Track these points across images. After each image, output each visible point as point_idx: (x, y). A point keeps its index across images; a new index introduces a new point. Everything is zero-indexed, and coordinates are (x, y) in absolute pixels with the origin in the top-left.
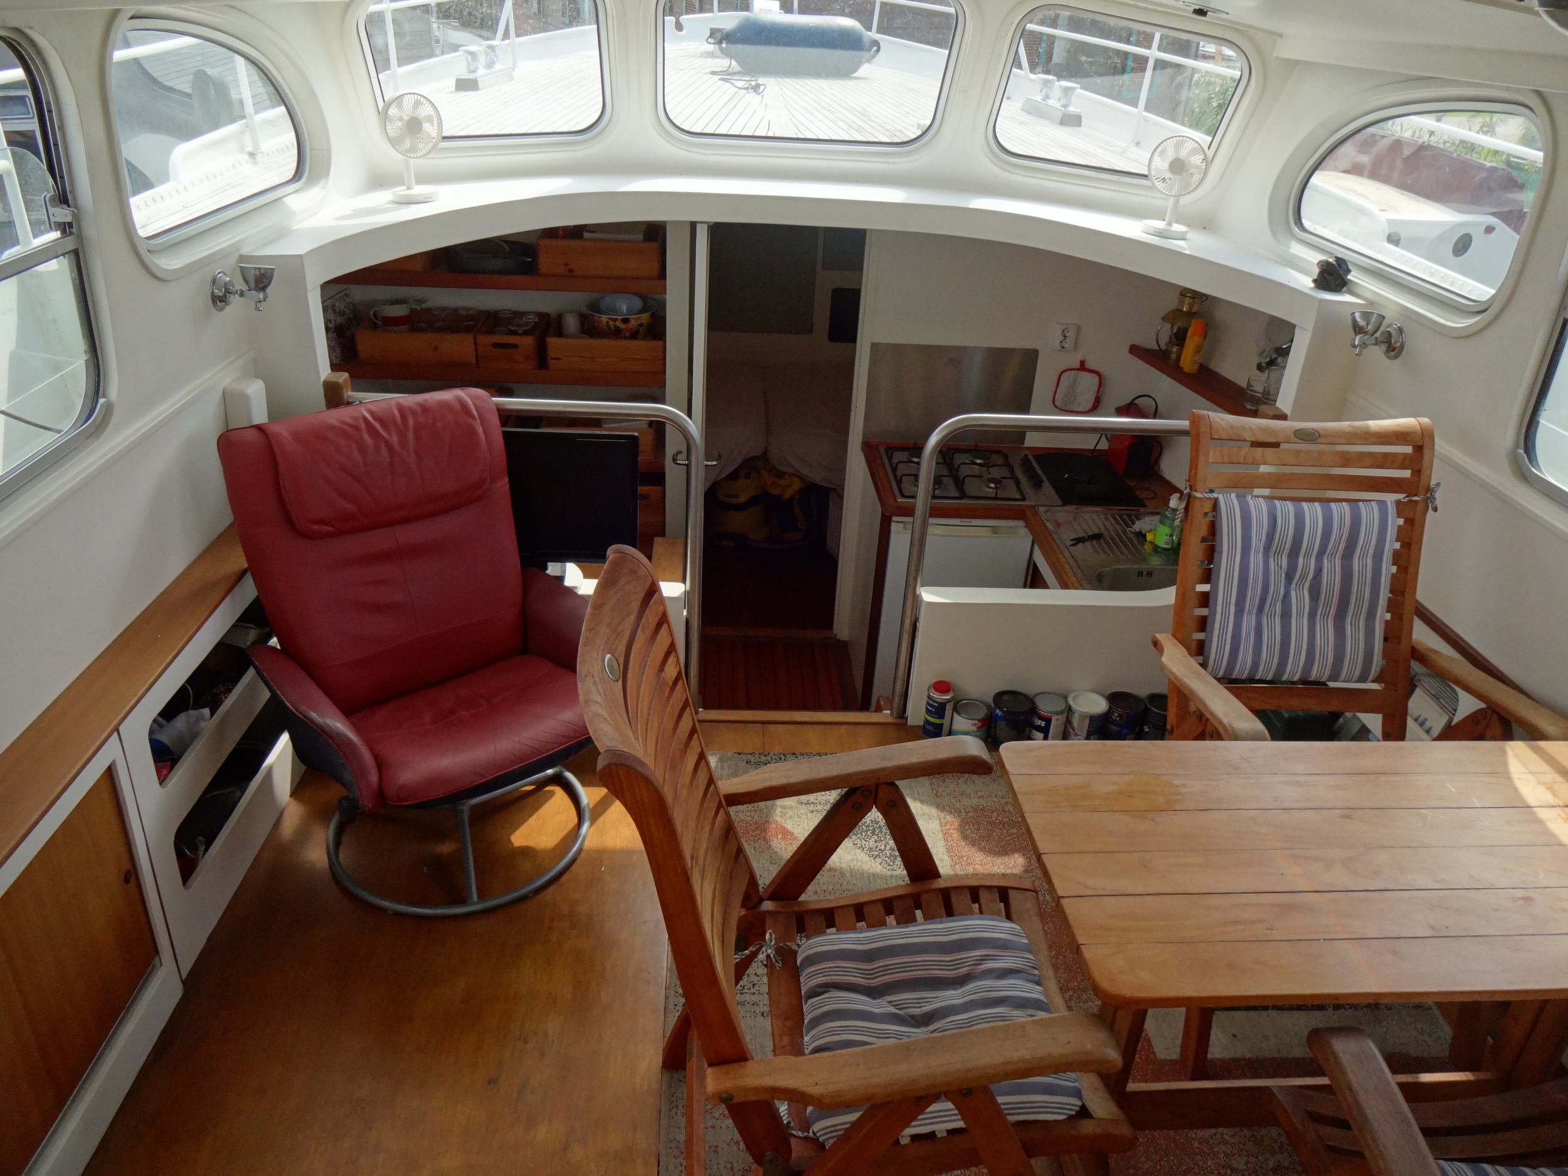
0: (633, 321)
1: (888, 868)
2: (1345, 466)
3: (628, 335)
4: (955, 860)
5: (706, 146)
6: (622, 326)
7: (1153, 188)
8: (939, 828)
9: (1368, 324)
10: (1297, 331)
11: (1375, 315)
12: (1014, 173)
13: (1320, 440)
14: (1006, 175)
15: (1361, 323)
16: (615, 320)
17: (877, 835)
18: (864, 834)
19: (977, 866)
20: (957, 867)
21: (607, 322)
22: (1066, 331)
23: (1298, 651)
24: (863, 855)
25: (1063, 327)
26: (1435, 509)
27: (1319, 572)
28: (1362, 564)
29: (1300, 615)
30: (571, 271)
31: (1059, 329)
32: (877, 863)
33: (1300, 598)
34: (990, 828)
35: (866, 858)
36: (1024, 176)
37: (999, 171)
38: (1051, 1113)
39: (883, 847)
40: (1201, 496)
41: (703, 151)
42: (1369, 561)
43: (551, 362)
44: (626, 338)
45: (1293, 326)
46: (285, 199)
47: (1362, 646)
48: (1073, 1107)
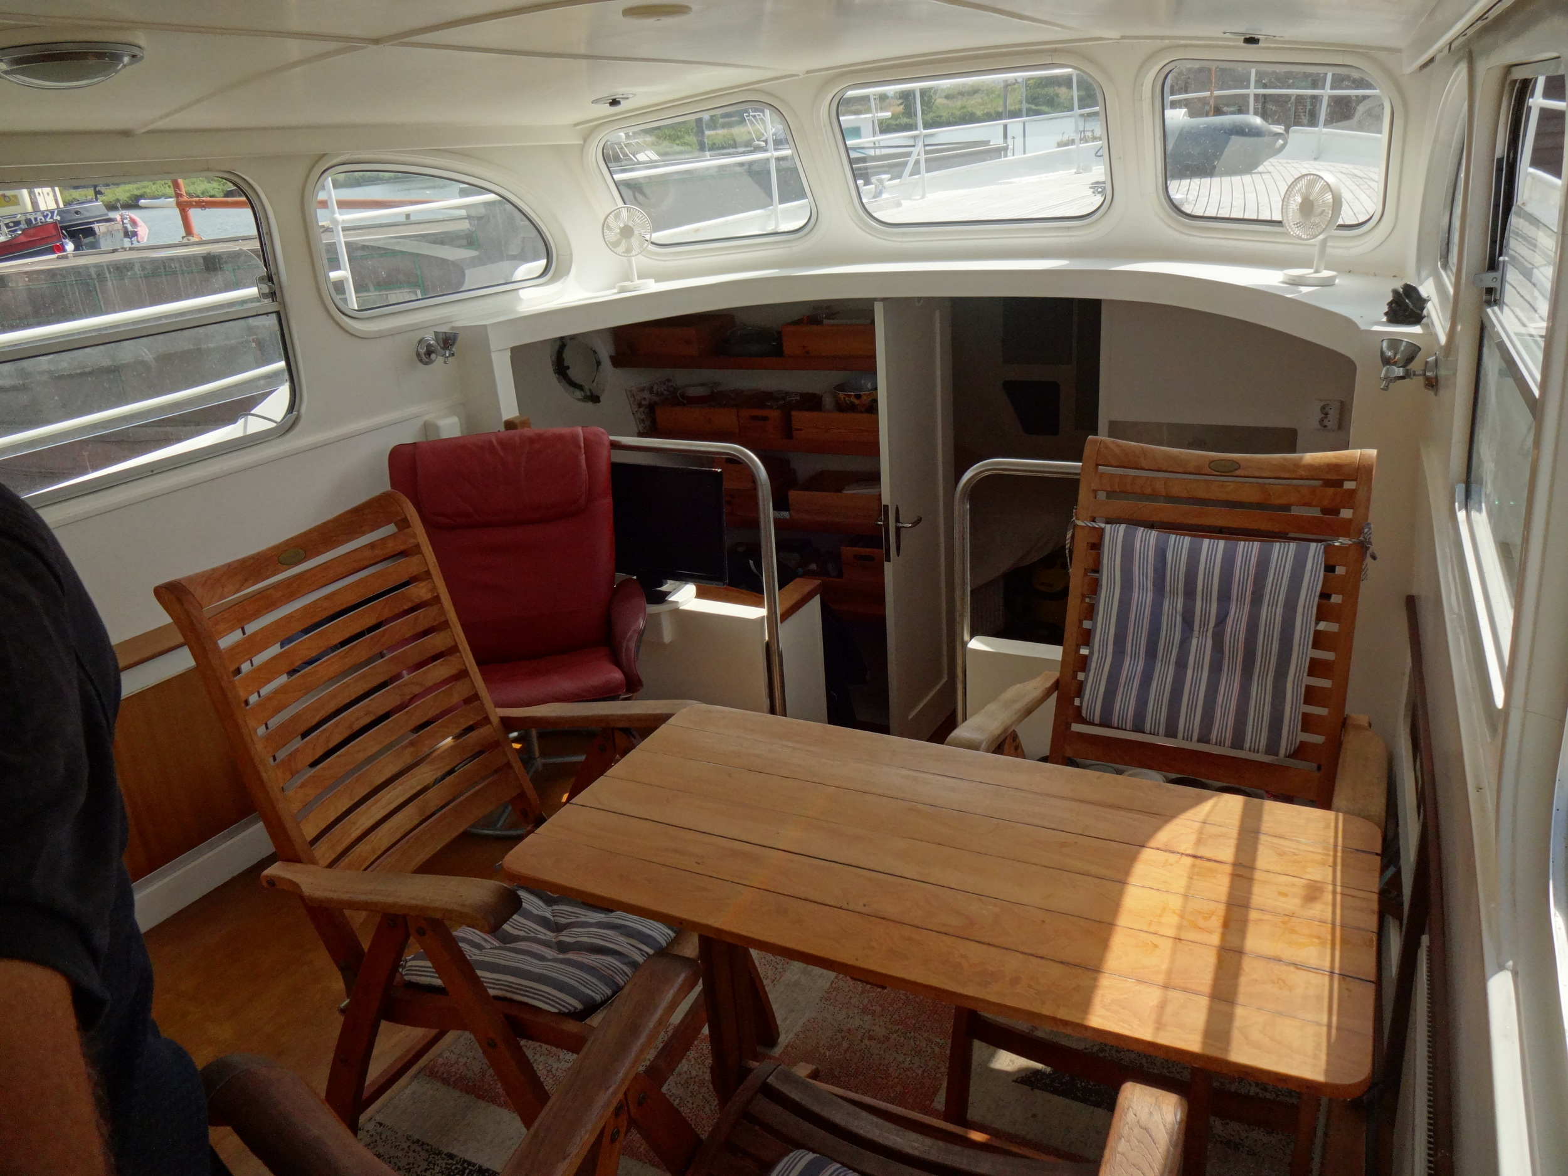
0: (864, 398)
3: (863, 410)
5: (903, 234)
6: (856, 402)
7: (1287, 234)
9: (1395, 354)
10: (1356, 370)
11: (1404, 344)
12: (1192, 235)
13: (1238, 473)
14: (1184, 238)
15: (1389, 354)
16: (849, 396)
21: (844, 398)
22: (1327, 409)
23: (1192, 708)
25: (1322, 404)
26: (1374, 557)
27: (1222, 620)
28: (1271, 614)
29: (1198, 666)
30: (807, 352)
31: (1317, 406)
33: (1201, 646)
36: (1202, 237)
37: (1176, 235)
38: (546, 1003)
40: (1083, 524)
41: (901, 240)
42: (1280, 611)
43: (795, 433)
44: (862, 412)
45: (1355, 365)
46: (521, 292)
47: (1267, 709)
48: (570, 1007)
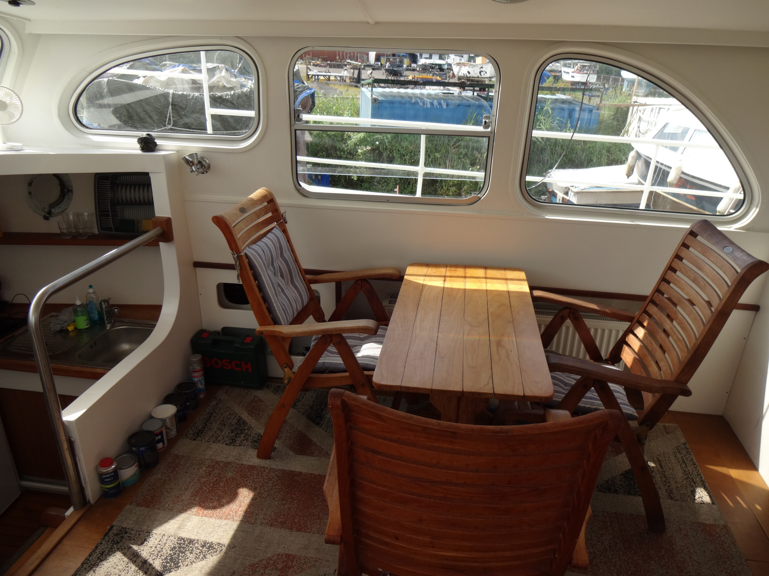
1: (218, 552)
2: (259, 218)
4: (229, 518)
8: (200, 517)
10: (150, 175)
13: (247, 211)
17: (186, 551)
18: (180, 558)
19: (240, 509)
20: (235, 518)
23: (293, 303)
24: (199, 564)
27: (279, 266)
29: (285, 288)
32: (211, 558)
33: (281, 281)
34: (214, 494)
35: (203, 562)
39: (199, 551)
45: (147, 174)
